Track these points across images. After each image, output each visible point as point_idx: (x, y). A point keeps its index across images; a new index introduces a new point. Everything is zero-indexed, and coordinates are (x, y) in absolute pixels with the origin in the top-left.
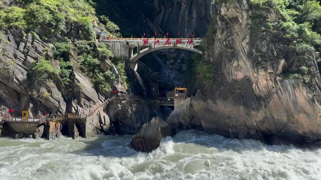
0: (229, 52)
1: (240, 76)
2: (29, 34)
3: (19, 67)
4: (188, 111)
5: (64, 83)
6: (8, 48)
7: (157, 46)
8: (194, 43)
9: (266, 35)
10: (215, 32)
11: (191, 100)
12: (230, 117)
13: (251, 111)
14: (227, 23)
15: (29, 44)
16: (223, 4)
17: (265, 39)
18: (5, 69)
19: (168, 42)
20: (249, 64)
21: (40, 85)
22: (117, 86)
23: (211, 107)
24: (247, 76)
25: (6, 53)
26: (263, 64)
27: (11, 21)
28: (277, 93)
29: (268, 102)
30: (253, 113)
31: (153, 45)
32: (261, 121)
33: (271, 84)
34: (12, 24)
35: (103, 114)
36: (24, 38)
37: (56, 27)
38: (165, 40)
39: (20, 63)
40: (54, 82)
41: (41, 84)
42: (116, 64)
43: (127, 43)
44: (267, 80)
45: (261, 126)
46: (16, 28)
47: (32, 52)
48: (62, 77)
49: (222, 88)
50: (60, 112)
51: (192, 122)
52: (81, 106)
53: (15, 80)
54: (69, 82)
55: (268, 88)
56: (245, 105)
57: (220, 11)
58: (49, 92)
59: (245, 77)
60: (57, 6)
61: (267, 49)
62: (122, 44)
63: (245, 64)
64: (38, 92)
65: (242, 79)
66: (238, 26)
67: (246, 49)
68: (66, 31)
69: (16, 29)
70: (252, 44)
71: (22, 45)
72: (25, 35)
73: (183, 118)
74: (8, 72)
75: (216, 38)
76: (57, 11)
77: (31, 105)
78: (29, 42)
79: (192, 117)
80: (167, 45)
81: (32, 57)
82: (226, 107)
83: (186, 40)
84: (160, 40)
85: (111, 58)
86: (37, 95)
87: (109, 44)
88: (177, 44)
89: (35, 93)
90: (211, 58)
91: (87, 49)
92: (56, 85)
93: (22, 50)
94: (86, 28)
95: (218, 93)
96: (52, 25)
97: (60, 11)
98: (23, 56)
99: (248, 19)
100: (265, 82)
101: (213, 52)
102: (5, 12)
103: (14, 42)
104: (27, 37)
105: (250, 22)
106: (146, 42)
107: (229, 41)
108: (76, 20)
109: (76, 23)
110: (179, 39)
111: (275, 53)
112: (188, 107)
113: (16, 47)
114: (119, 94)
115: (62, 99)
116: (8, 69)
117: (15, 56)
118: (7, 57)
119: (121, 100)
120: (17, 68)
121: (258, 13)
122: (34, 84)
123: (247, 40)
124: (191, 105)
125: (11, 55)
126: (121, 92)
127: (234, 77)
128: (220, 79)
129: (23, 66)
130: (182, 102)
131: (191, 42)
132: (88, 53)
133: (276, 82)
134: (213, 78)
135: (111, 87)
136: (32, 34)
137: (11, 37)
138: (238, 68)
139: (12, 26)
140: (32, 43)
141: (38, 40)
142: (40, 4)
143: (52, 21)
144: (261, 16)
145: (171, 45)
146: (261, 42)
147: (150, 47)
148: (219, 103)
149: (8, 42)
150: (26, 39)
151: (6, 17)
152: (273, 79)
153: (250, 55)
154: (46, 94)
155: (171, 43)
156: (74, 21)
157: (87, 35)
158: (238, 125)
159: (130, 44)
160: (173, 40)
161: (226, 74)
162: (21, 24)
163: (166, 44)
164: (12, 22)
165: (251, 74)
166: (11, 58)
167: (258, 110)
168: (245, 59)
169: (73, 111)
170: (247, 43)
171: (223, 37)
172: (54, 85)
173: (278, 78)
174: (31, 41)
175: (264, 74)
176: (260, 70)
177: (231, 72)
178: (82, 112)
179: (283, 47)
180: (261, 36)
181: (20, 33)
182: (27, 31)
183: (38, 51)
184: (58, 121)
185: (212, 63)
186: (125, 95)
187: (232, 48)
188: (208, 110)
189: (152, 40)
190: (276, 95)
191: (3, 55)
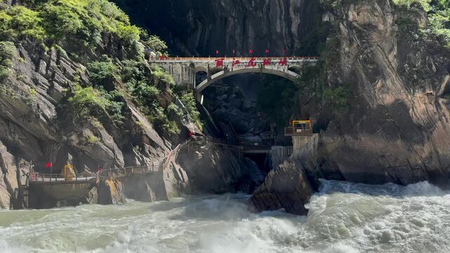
0: (370, 68)
1: (388, 99)
2: (53, 48)
3: (43, 98)
4: (316, 153)
5: (116, 122)
6: (22, 68)
7: (236, 69)
8: (288, 64)
9: (420, 46)
10: (338, 44)
11: (320, 136)
12: (383, 156)
13: (412, 144)
14: (359, 32)
15: (53, 64)
16: (352, 6)
17: (419, 50)
18: (25, 101)
19: (252, 63)
20: (399, 84)
21: (82, 125)
22: (188, 126)
23: (351, 145)
24: (399, 100)
25: (22, 76)
26: (420, 83)
27: (22, 27)
28: (440, 119)
29: (431, 133)
30: (417, 147)
31: (230, 67)
32: (427, 158)
33: (432, 108)
34: (24, 32)
35: (178, 167)
36: (46, 53)
37: (91, 40)
38: (246, 60)
39: (44, 93)
40: (99, 120)
41: (83, 123)
42: (180, 95)
43: (192, 65)
44: (425, 104)
45: (429, 164)
46: (31, 37)
47: (59, 76)
48: (112, 113)
49: (365, 117)
50: (118, 166)
51: (323, 167)
52: (147, 156)
53: (41, 117)
54: (122, 120)
55: (428, 113)
56: (403, 138)
57: (347, 16)
58: (96, 135)
59: (397, 100)
60: (85, 8)
61: (421, 63)
62: (184, 66)
63: (394, 84)
64: (80, 135)
65: (393, 104)
66: (377, 34)
67: (395, 63)
68: (102, 46)
69: (32, 40)
70: (402, 57)
71: (43, 65)
72: (47, 49)
73: (311, 163)
74: (30, 105)
75: (342, 51)
76: (87, 16)
77: (70, 157)
78: (54, 60)
79: (322, 162)
80: (251, 67)
81: (60, 84)
82: (375, 143)
83: (277, 60)
84: (241, 60)
85: (171, 86)
86: (77, 141)
87: (164, 66)
88: (264, 65)
89: (74, 137)
90: (339, 79)
91: (135, 73)
92: (103, 125)
93: (44, 72)
94: (132, 42)
95: (358, 124)
96: (87, 36)
97: (92, 16)
98: (46, 81)
99: (393, 25)
100: (423, 106)
101: (341, 71)
102: (8, 14)
103: (30, 60)
104: (50, 52)
105: (396, 28)
106: (220, 63)
107: (367, 54)
108: (114, 30)
109: (115, 34)
110: (267, 58)
111: (434, 68)
112: (316, 147)
113: (34, 68)
114: (195, 137)
115: (116, 147)
116: (29, 100)
117: (36, 82)
118: (24, 82)
119: (199, 146)
120: (41, 100)
121: (404, 17)
122: (72, 124)
123: (395, 52)
124: (321, 144)
125: (28, 80)
126: (197, 134)
127: (380, 102)
128: (358, 106)
129: (48, 96)
130: (306, 140)
131: (284, 63)
132: (138, 78)
133: (437, 105)
134: (348, 104)
135: (179, 128)
136: (56, 48)
137: (25, 52)
138: (384, 89)
139: (25, 35)
140: (58, 63)
141: (65, 58)
142: (60, 4)
143: (85, 29)
144: (409, 21)
145: (257, 67)
146: (415, 54)
147: (226, 69)
148: (363, 139)
149: (22, 60)
150: (48, 56)
151: (12, 21)
152: (433, 103)
153: (400, 71)
154: (93, 138)
155: (255, 65)
156: (112, 32)
157: (133, 54)
158: (398, 165)
159: (196, 66)
160: (258, 60)
161: (367, 99)
162: (39, 32)
163: (249, 65)
164: (23, 30)
165: (405, 97)
166: (29, 85)
167: (422, 142)
168: (394, 77)
169: (138, 163)
170: (395, 56)
171: (354, 50)
172: (101, 126)
173: (441, 100)
174: (55, 59)
175: (421, 96)
176: (417, 91)
177: (374, 95)
178: (151, 164)
179: (443, 59)
180: (413, 46)
181: (37, 45)
182: (49, 43)
183: (68, 74)
184: (117, 178)
185: (341, 85)
186: (202, 137)
187: (372, 63)
188: (346, 149)
189: (228, 61)
190: (439, 123)
191: (18, 79)
